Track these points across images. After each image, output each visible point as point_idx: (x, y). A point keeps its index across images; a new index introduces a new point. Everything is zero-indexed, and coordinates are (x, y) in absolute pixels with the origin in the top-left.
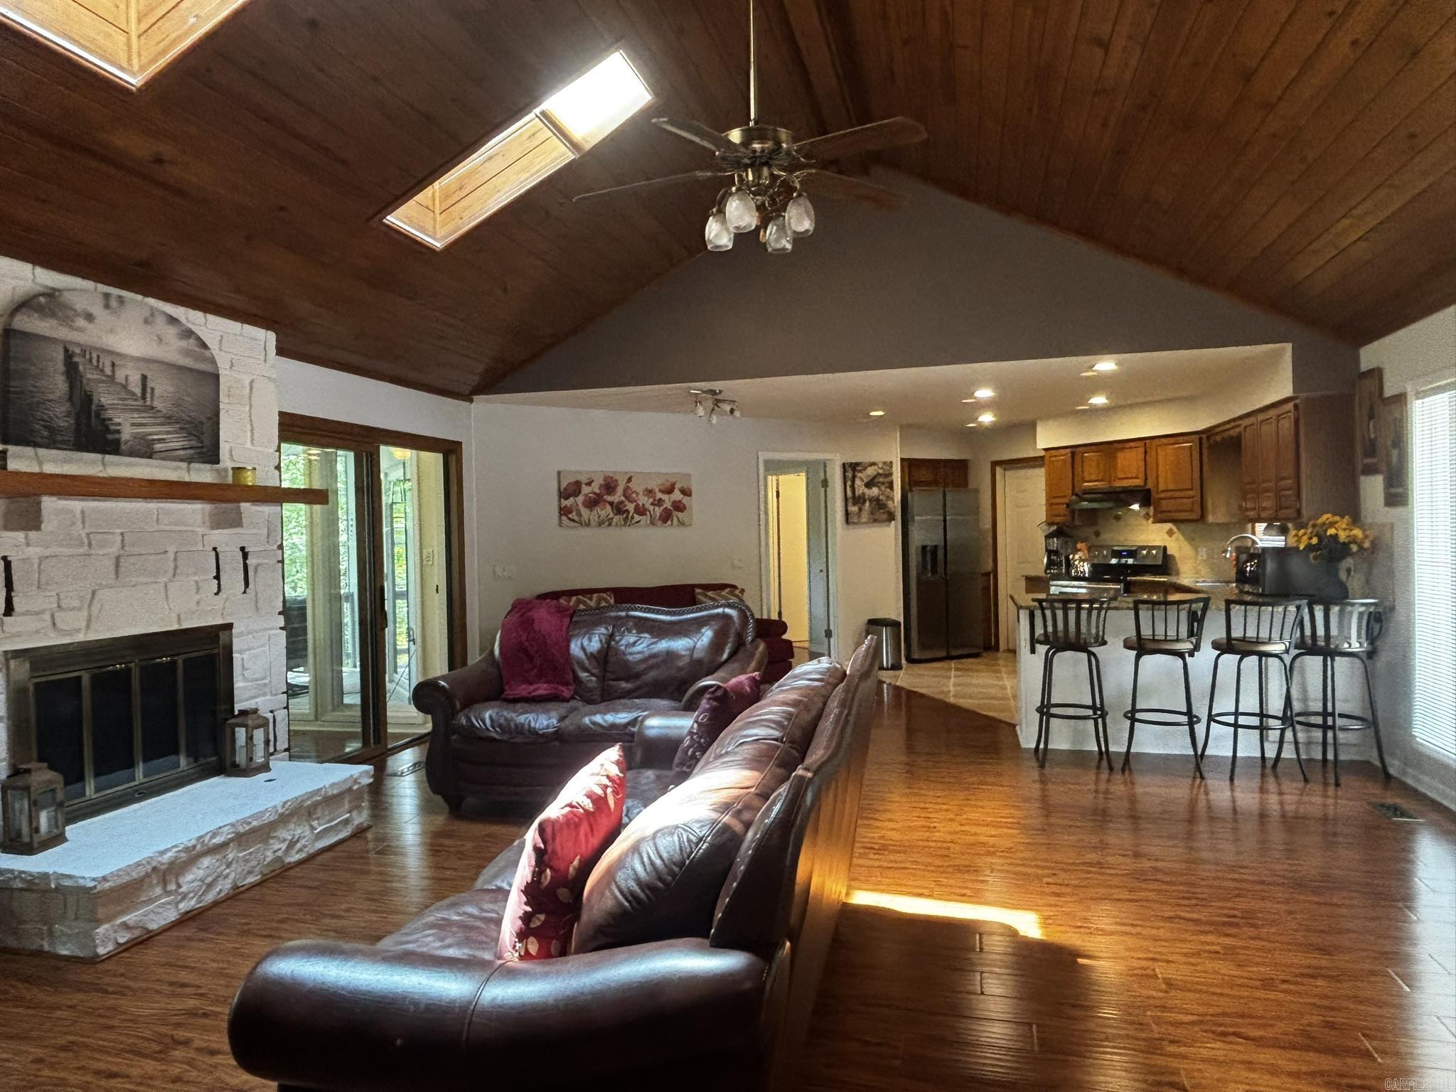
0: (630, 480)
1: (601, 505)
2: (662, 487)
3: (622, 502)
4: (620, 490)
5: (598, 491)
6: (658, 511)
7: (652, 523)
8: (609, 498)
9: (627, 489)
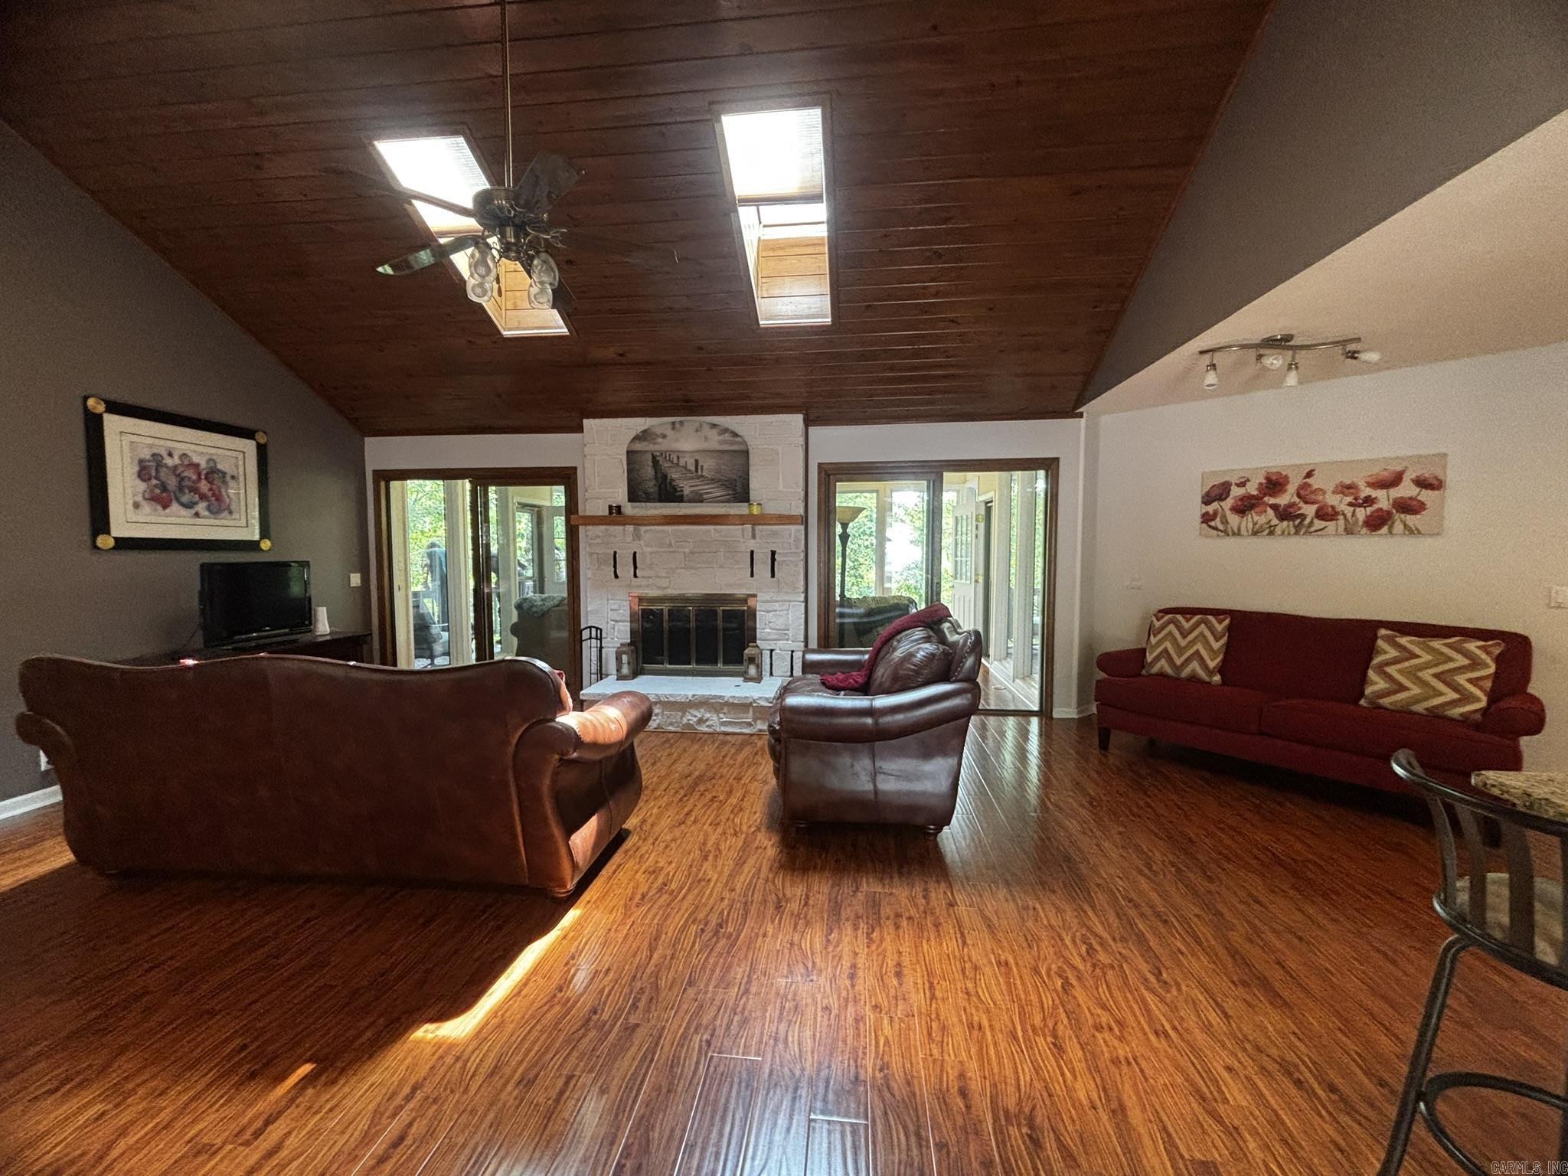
0: (1309, 474)
1: (1261, 508)
2: (1370, 480)
3: (1292, 505)
4: (1292, 488)
5: (1255, 493)
6: (1362, 514)
7: (1349, 531)
8: (1272, 501)
9: (1305, 486)
